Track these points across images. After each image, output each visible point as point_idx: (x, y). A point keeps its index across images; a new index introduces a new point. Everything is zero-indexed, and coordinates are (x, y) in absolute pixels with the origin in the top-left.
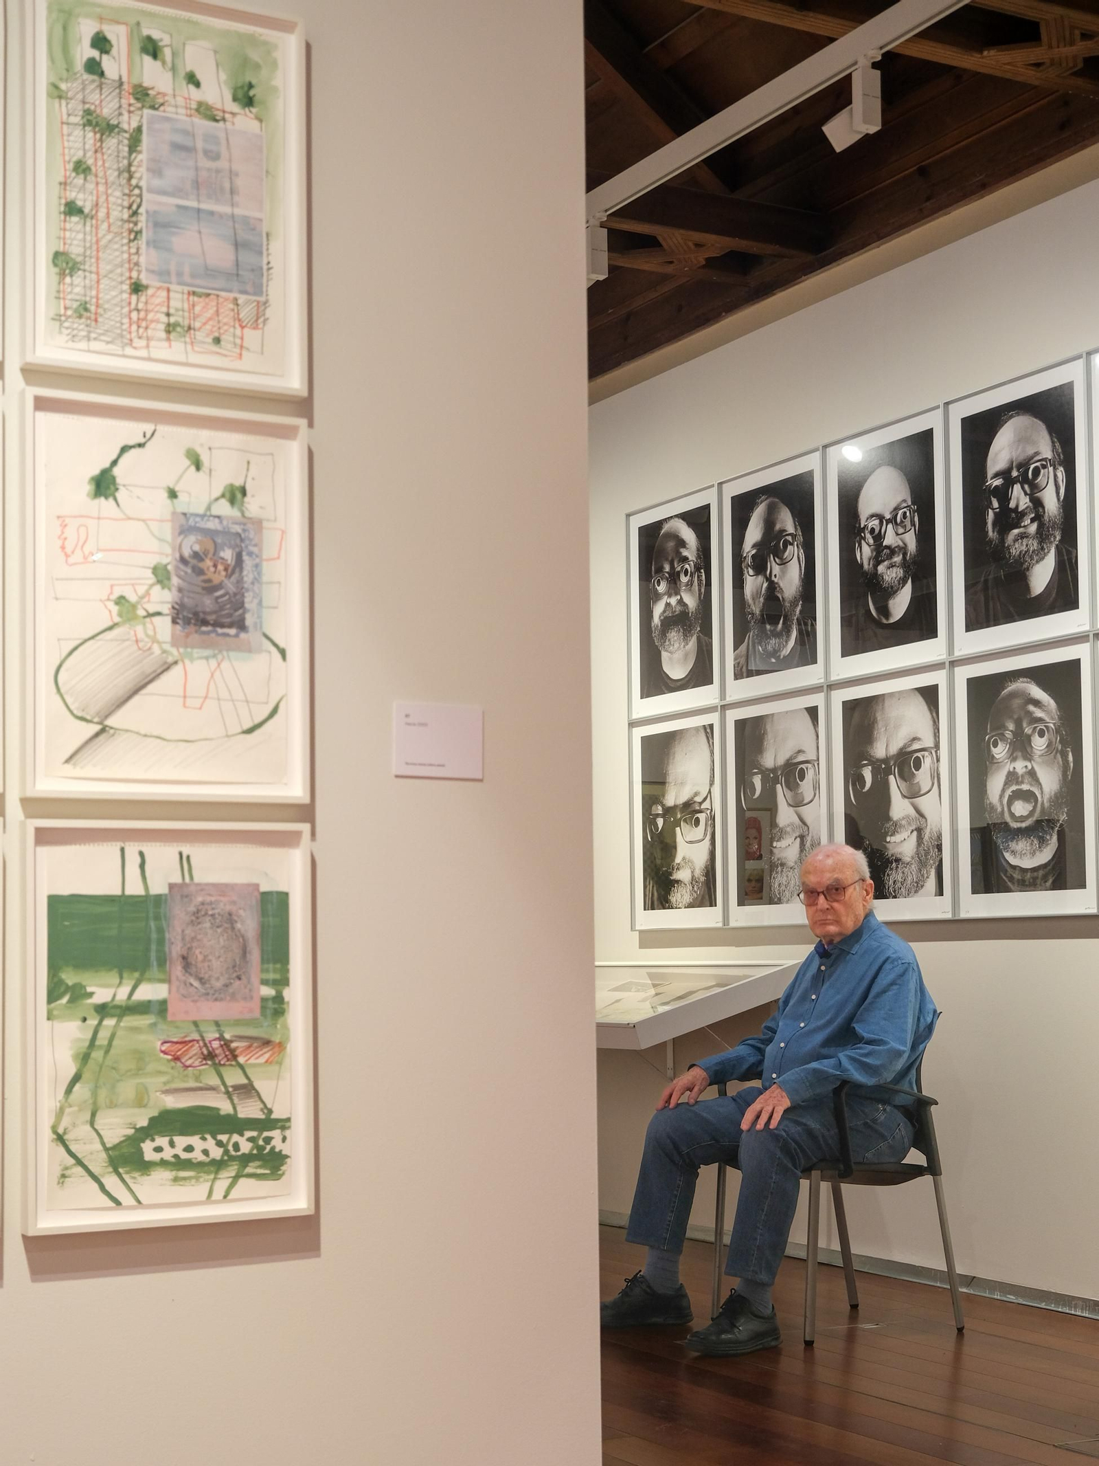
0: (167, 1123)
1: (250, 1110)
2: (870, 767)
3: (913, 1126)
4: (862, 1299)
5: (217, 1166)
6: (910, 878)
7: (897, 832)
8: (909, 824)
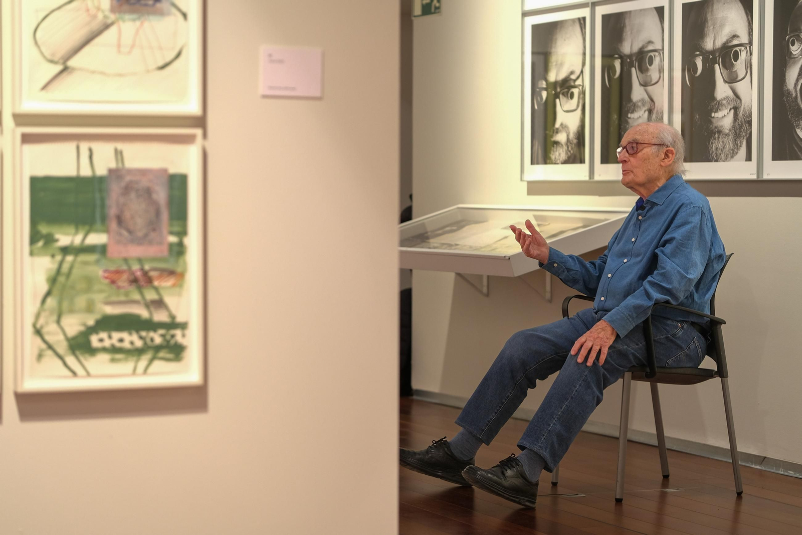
0: (107, 323)
1: (160, 316)
2: (701, 57)
3: (706, 339)
4: (672, 471)
5: (137, 352)
6: (728, 147)
7: (720, 110)
8: (729, 103)
